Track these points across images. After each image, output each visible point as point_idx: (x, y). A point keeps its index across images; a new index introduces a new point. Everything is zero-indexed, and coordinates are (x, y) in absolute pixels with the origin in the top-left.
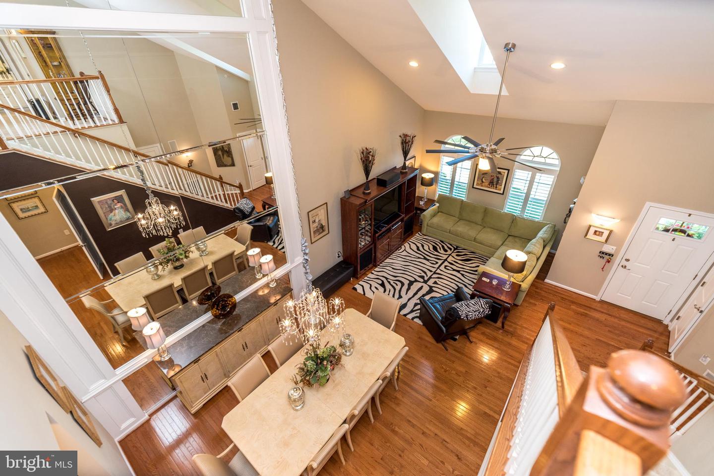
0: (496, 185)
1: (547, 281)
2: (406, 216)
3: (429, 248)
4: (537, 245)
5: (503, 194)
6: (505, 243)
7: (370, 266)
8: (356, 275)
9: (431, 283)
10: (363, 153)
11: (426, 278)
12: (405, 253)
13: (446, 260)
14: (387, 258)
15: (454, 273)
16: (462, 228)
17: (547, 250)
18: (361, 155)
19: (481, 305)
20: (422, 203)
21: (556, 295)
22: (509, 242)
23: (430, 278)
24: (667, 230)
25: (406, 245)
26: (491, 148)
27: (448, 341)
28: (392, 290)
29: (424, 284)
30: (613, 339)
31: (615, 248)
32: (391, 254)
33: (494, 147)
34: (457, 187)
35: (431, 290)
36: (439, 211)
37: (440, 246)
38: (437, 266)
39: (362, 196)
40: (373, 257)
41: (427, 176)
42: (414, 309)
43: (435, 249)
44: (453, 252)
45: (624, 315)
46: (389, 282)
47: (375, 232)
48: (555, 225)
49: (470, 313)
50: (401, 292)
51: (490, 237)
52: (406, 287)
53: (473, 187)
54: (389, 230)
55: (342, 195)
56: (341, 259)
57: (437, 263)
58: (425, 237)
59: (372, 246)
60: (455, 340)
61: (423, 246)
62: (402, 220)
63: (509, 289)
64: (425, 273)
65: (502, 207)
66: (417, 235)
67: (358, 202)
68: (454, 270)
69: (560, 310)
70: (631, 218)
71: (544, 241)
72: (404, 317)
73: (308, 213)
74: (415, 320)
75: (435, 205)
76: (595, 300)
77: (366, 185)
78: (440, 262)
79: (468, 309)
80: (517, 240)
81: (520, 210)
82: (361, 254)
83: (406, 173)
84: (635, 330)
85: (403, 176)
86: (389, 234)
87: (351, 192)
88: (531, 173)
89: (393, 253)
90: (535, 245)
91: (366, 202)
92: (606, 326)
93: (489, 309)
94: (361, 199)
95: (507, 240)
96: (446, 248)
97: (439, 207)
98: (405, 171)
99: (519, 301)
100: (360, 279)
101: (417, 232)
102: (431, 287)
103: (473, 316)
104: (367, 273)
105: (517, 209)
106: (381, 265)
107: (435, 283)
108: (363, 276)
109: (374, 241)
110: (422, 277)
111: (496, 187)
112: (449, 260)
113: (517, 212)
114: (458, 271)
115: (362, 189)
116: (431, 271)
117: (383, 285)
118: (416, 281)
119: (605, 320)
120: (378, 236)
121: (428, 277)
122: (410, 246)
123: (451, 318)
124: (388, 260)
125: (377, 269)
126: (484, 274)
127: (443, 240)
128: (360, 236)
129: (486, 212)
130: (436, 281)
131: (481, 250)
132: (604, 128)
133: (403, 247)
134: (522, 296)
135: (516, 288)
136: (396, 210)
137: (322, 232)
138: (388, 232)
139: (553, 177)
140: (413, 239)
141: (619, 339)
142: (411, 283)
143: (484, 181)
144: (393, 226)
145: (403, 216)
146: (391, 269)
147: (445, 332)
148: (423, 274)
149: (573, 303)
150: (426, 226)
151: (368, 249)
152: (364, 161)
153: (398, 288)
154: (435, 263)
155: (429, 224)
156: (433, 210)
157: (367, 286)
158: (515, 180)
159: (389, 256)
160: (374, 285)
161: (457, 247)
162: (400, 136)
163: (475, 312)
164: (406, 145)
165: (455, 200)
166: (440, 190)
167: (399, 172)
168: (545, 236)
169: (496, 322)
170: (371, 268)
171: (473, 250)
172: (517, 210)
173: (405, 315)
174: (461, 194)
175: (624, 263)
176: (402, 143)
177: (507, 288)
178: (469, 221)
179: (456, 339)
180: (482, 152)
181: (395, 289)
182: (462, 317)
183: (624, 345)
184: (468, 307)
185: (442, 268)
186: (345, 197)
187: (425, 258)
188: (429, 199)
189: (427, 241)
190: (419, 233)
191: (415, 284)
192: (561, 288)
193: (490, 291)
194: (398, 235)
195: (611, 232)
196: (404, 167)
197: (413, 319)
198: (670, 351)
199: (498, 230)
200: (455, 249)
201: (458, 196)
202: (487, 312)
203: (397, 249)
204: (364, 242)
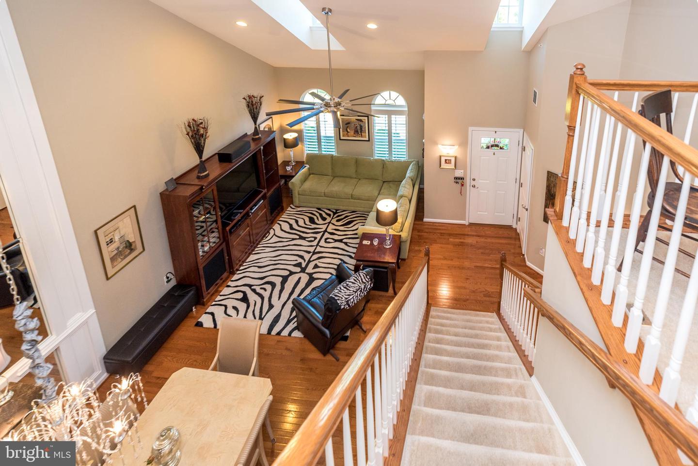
0: (361, 133)
1: (425, 220)
2: (268, 191)
3: (305, 223)
4: (407, 186)
5: (369, 141)
6: (382, 191)
7: (225, 275)
8: (200, 301)
9: (310, 270)
10: (189, 126)
11: (304, 265)
12: (275, 239)
13: (326, 231)
14: (250, 254)
15: (337, 244)
16: (337, 187)
17: (417, 187)
18: (186, 128)
19: (362, 279)
20: (289, 168)
21: (435, 233)
22: (384, 189)
23: (309, 261)
24: (488, 147)
25: (276, 227)
26: (334, 101)
27: (338, 345)
28: (259, 300)
29: (302, 275)
30: (485, 260)
31: (462, 171)
32: (256, 247)
33: (337, 100)
34: (325, 142)
35: (312, 279)
36: (310, 173)
37: (318, 215)
38: (315, 243)
39: (196, 182)
40: (227, 261)
41: (290, 136)
42: (291, 317)
43: (312, 221)
44: (332, 218)
45: (488, 232)
46: (254, 291)
47: (225, 225)
48: (418, 161)
49: (351, 297)
50: (272, 299)
51: (365, 189)
52: (278, 287)
53: (340, 139)
54: (247, 215)
55: (162, 188)
56: (173, 283)
57: (315, 238)
58: (299, 209)
59: (224, 245)
60: (345, 339)
61: (297, 222)
62: (264, 197)
63: (390, 245)
64: (302, 257)
65: (372, 155)
66: (289, 209)
67: (188, 191)
68: (336, 241)
69: (441, 247)
70: (464, 143)
71: (412, 180)
72: (278, 337)
73: (96, 232)
74: (293, 335)
75: (305, 167)
76: (465, 225)
77: (201, 166)
78: (319, 236)
79: (348, 292)
80: (391, 184)
81: (388, 153)
82: (204, 264)
83: (259, 138)
84: (499, 243)
85: (256, 142)
86: (248, 221)
87: (179, 181)
88: (387, 116)
89: (258, 244)
90: (405, 187)
91: (201, 188)
92: (479, 249)
93: (371, 280)
94: (193, 187)
95: (383, 188)
96: (324, 215)
97: (309, 169)
98: (257, 137)
99: (405, 254)
100: (209, 304)
101: (288, 206)
102: (310, 275)
103: (354, 299)
104: (220, 289)
105: (385, 152)
106: (242, 268)
107: (316, 266)
108: (214, 297)
109: (225, 239)
110: (299, 265)
111: (361, 135)
112: (329, 230)
113: (385, 157)
114: (341, 241)
115: (196, 173)
116: (309, 252)
117: (245, 299)
118: (291, 273)
119: (477, 242)
120: (230, 230)
121: (306, 262)
122: (281, 227)
123: (330, 314)
124: (252, 257)
125: (236, 277)
126: (365, 236)
127: (320, 206)
128: (200, 238)
129: (357, 162)
130: (316, 264)
131: (360, 207)
132: (424, 71)
133: (272, 232)
134: (406, 247)
135: (397, 241)
136: (255, 185)
137: (130, 253)
138: (246, 219)
139: (405, 116)
140: (284, 217)
141: (490, 258)
142: (285, 279)
143: (349, 131)
144: (251, 209)
145: (265, 191)
146: (256, 269)
147: (329, 336)
148: (300, 260)
149: (450, 235)
150: (297, 196)
151: (217, 251)
152: (192, 136)
153: (266, 295)
154: (313, 239)
155: (300, 193)
156: (303, 173)
157: (218, 311)
158: (376, 125)
159: (253, 250)
160: (230, 303)
161: (337, 210)
162: (244, 98)
163: (356, 292)
164: (253, 108)
165: (325, 156)
166: (307, 149)
167: (251, 138)
168: (412, 174)
169: (387, 291)
170: (227, 278)
171: (353, 209)
172: (385, 154)
173: (279, 334)
174: (330, 149)
175: (473, 183)
176: (248, 106)
177: (388, 245)
178: (343, 177)
179: (348, 336)
180: (326, 106)
181: (262, 298)
182: (342, 307)
183: (495, 263)
184: (348, 289)
185: (322, 243)
186: (167, 190)
187: (301, 238)
188: (297, 162)
189: (301, 213)
190: (291, 206)
191: (290, 278)
192: (439, 223)
193: (372, 255)
194: (262, 217)
195: (456, 158)
196: (256, 132)
197: (290, 334)
198: (523, 253)
199: (372, 179)
200: (334, 214)
201: (327, 151)
202: (369, 286)
203: (264, 236)
204: (206, 246)
